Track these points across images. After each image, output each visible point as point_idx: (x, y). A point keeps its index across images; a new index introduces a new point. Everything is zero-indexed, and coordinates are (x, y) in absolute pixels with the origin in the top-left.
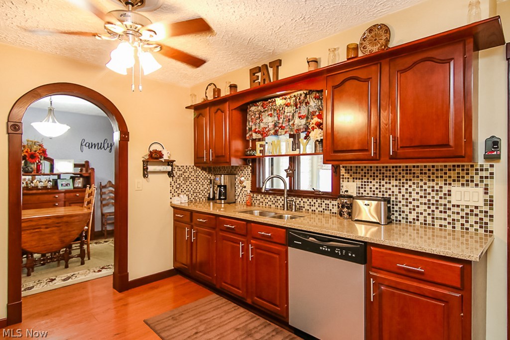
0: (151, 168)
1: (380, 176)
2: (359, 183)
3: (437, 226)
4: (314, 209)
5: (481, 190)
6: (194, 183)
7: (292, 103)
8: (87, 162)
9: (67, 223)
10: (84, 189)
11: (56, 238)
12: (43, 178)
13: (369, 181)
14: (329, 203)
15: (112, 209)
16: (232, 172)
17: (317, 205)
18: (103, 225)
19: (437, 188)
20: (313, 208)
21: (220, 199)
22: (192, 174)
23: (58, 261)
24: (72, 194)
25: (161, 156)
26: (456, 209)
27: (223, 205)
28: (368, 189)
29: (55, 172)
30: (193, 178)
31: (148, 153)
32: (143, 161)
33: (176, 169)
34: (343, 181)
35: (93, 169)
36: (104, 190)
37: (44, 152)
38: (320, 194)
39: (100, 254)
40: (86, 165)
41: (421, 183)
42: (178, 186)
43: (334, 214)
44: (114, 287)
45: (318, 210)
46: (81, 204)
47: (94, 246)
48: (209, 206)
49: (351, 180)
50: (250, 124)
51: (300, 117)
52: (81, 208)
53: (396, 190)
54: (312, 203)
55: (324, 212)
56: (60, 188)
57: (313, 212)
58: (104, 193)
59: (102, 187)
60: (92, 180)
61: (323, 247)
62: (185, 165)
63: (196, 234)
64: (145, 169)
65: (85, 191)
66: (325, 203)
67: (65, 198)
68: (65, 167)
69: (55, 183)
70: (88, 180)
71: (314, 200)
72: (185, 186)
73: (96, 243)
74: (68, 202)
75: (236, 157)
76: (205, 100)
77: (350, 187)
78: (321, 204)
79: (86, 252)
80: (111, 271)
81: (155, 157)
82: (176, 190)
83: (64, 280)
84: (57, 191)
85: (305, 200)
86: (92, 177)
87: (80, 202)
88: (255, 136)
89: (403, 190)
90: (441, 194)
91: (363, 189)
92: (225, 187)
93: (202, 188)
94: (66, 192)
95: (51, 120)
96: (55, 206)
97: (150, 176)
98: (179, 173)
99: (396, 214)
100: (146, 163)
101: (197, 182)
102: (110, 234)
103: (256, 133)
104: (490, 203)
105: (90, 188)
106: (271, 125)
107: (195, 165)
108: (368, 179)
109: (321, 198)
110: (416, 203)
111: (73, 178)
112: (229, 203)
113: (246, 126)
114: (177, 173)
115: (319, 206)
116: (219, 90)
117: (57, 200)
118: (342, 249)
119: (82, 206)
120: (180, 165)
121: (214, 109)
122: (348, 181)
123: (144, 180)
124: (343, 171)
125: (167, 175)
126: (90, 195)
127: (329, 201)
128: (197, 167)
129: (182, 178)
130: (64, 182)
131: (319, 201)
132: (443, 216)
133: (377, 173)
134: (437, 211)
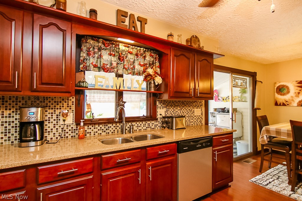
1: (174, 105)
3: (191, 125)
4: (140, 129)
5: (200, 109)
7: (134, 53)
13: (170, 108)
14: (150, 123)
19: (191, 110)
28: (169, 112)
34: (158, 109)
38: (145, 118)
41: (187, 108)
43: (153, 129)
45: (143, 128)
53: (179, 112)
54: (139, 125)
55: (147, 129)
57: (140, 131)
61: (198, 145)
66: (148, 123)
71: (140, 122)
78: (145, 124)
85: (134, 123)
89: (181, 112)
90: (192, 112)
91: (167, 113)
104: (202, 114)
108: (169, 107)
109: (145, 120)
115: (144, 126)
118: (205, 142)
122: (160, 109)
124: (158, 103)
127: (150, 122)
132: (192, 121)
133: (173, 104)
134: (191, 119)
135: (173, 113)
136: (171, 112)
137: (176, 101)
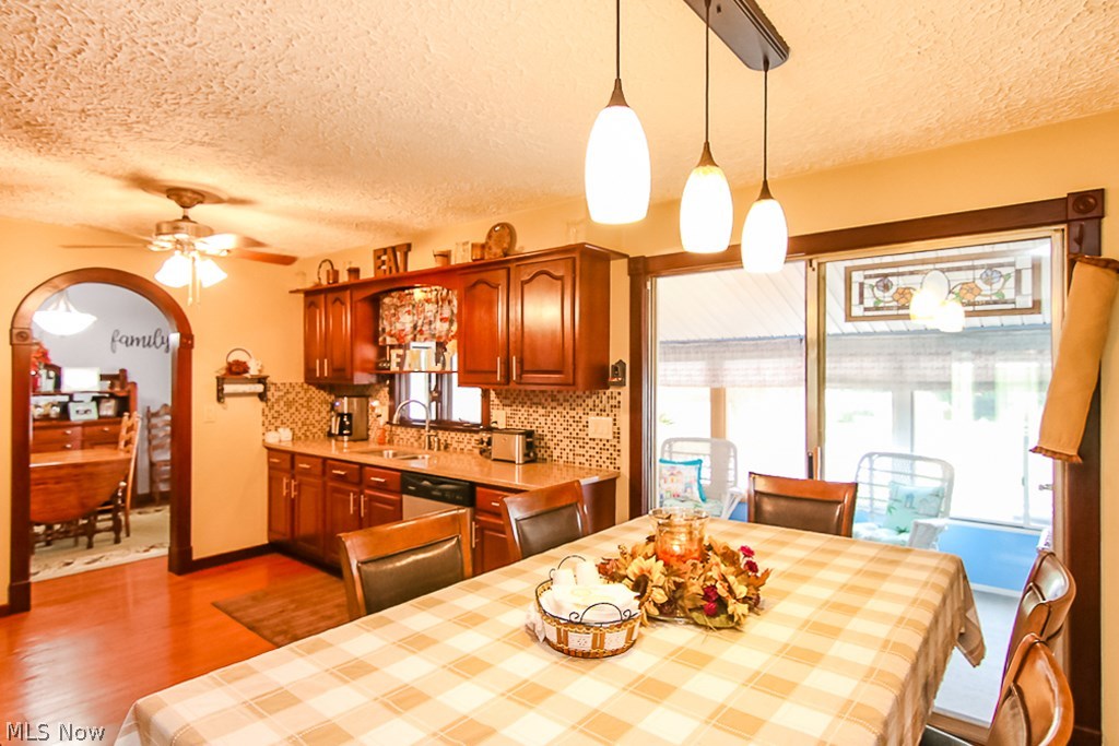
0: (228, 388)
1: (529, 402)
2: (508, 409)
3: (577, 464)
4: (462, 448)
5: (610, 419)
6: (304, 410)
7: (434, 300)
8: (123, 371)
9: (91, 476)
10: (118, 419)
11: (72, 499)
12: (43, 401)
13: (518, 409)
15: (167, 456)
16: (364, 393)
17: (466, 441)
18: (152, 482)
19: (577, 419)
20: (462, 446)
21: (341, 434)
22: (300, 396)
23: (76, 536)
24: (96, 428)
25: (246, 370)
26: (592, 444)
27: (346, 445)
28: (517, 419)
29: (64, 389)
30: (301, 401)
31: (225, 365)
32: (218, 378)
33: (272, 388)
34: (493, 409)
35: (134, 384)
36: (154, 421)
37: (45, 354)
38: (469, 426)
39: (147, 529)
40: (119, 378)
41: (564, 413)
42: (276, 415)
44: (171, 568)
45: (467, 447)
46: (113, 446)
47: (135, 518)
48: (331, 445)
49: (501, 407)
50: (385, 324)
51: (441, 320)
52: (115, 452)
53: (542, 420)
54: (461, 439)
56: (74, 417)
57: (462, 451)
58: (155, 426)
59: (150, 415)
60: (132, 404)
62: (287, 381)
63: (299, 487)
64: (220, 391)
65: (120, 422)
67: (83, 435)
68: (82, 380)
69: (64, 408)
70: (125, 404)
71: (462, 434)
72: (287, 415)
73: (140, 513)
74: (89, 442)
75: (364, 370)
76: (317, 285)
77: (500, 416)
79: (123, 523)
80: (165, 551)
81: (236, 371)
82: (273, 421)
83: (89, 563)
84: (68, 423)
85: (453, 434)
86: (132, 397)
87: (112, 441)
88: (389, 341)
89: (549, 422)
90: (581, 425)
91: (513, 420)
92: (350, 416)
93: (317, 418)
94: (85, 424)
95: (62, 304)
96: (65, 449)
97: (227, 400)
98: (277, 394)
99: (543, 451)
100: (221, 381)
101: (310, 409)
102: (164, 498)
103: (392, 336)
104: (617, 435)
105: (130, 417)
106: (409, 327)
107: (306, 382)
108: (517, 406)
109: (471, 431)
110: (559, 437)
111: (97, 400)
112: (355, 441)
113: (378, 326)
114: (272, 394)
116: (336, 273)
117: (69, 439)
118: (450, 491)
119: (116, 448)
120: (278, 382)
121: (331, 297)
122: (498, 409)
123: (218, 406)
124: (493, 395)
125: (257, 399)
126: (130, 429)
128: (309, 384)
129: (282, 403)
130: (81, 407)
131: (468, 435)
132: (582, 451)
133: (526, 399)
134: (577, 446)
135: (525, 423)
136: (523, 419)
137: (534, 391)
